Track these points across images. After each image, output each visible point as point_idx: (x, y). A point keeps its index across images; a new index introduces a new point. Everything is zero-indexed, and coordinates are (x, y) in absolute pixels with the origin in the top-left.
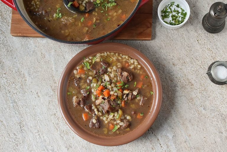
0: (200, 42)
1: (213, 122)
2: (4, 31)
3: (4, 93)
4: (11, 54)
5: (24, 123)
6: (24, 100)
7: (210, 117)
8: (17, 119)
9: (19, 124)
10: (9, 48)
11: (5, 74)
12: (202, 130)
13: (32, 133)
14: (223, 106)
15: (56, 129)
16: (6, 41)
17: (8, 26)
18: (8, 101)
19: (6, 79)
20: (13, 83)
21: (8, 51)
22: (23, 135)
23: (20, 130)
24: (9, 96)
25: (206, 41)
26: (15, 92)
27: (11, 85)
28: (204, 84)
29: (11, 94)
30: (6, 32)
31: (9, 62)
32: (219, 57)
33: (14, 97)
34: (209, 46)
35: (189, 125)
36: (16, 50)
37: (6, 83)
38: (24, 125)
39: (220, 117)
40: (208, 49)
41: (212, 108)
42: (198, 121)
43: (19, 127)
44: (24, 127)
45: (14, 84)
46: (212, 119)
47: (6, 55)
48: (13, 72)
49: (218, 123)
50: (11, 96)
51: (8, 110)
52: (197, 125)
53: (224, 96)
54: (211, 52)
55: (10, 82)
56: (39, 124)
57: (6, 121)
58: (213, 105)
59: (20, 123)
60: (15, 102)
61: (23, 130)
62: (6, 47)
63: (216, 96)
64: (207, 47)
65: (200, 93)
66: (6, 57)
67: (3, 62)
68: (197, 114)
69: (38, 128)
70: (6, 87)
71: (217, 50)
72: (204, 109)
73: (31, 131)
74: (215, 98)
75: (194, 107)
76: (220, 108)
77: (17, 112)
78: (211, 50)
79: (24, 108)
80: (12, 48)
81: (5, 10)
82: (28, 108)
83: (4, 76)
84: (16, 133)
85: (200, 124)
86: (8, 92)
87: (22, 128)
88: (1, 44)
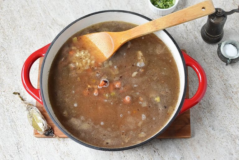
0: (207, 61)
1: (223, 143)
2: (5, 48)
3: (2, 112)
4: (11, 71)
5: (22, 143)
6: (23, 119)
7: (219, 138)
8: (15, 140)
9: (16, 145)
10: (10, 65)
11: (4, 92)
12: (211, 151)
13: (30, 154)
14: (233, 126)
15: (56, 151)
16: (7, 58)
17: (10, 43)
18: (6, 120)
19: (5, 97)
20: (13, 101)
21: (8, 68)
22: (20, 157)
23: (17, 151)
24: (7, 114)
25: (212, 60)
26: (14, 110)
27: (10, 104)
28: (212, 103)
29: (10, 113)
30: (7, 48)
31: (9, 79)
32: (226, 76)
33: (13, 116)
34: (215, 65)
35: (197, 146)
36: (17, 67)
37: (4, 101)
38: (21, 146)
39: (230, 138)
40: (215, 68)
41: (221, 128)
42: (207, 142)
43: (17, 148)
44: (21, 148)
45: (13, 103)
46: (221, 139)
47: (6, 72)
48: (13, 90)
49: (227, 144)
50: (9, 115)
51: (5, 130)
52: (206, 146)
53: (233, 115)
54: (218, 71)
55: (8, 100)
56: (38, 145)
57: (3, 142)
58: (222, 125)
59: (18, 144)
60: (13, 121)
61: (20, 152)
62: (7, 64)
63: (225, 116)
64: (214, 66)
65: (208, 112)
66: (6, 74)
67: (3, 80)
68: (205, 135)
69: (37, 149)
70: (5, 105)
71: (224, 69)
72: (213, 129)
73: (29, 152)
74: (224, 118)
75: (203, 128)
76: (230, 129)
77: (15, 132)
78: (218, 69)
79: (23, 127)
80: (13, 65)
81: (8, 27)
82: (27, 128)
83: (3, 93)
84: (12, 154)
85: (209, 145)
86: (6, 111)
87: (19, 150)
88: (2, 61)
